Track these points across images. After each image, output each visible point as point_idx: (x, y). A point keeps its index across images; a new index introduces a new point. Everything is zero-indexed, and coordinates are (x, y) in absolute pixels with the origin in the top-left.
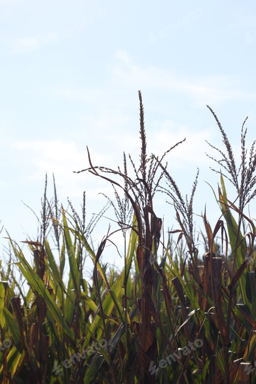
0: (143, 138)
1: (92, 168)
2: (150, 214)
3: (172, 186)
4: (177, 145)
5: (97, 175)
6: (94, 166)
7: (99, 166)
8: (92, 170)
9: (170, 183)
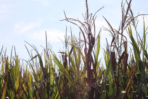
0: (87, 7)
1: (67, 19)
2: (90, 36)
3: (111, 28)
4: (101, 9)
5: (69, 21)
6: (67, 18)
7: (69, 18)
8: (67, 20)
9: (110, 27)
